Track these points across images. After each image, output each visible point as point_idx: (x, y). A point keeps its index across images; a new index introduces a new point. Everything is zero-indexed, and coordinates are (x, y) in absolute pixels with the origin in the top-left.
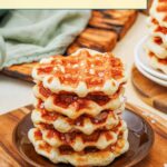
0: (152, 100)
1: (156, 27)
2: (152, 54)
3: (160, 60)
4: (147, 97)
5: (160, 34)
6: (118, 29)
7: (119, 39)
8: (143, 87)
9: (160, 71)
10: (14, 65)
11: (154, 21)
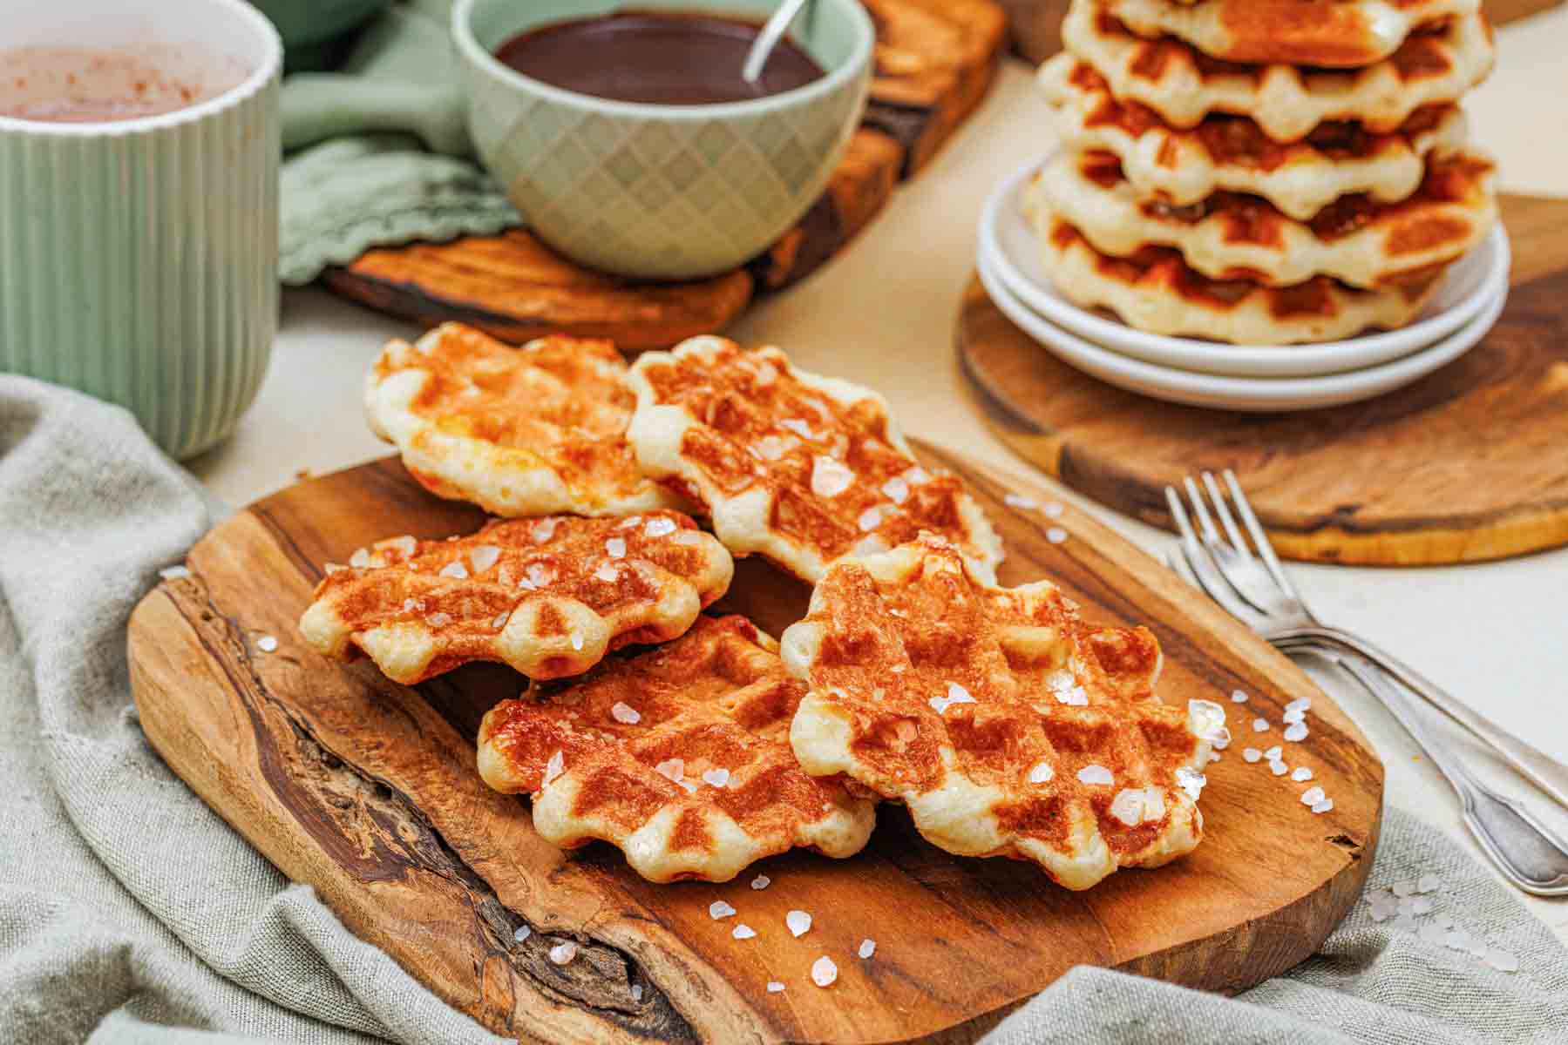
0: (1054, 443)
1: (1092, 101)
2: (1067, 233)
3: (1108, 263)
4: (1033, 430)
5: (1114, 138)
6: (903, 123)
7: (905, 171)
8: (1011, 387)
9: (1104, 311)
10: (373, 248)
11: (1084, 75)
